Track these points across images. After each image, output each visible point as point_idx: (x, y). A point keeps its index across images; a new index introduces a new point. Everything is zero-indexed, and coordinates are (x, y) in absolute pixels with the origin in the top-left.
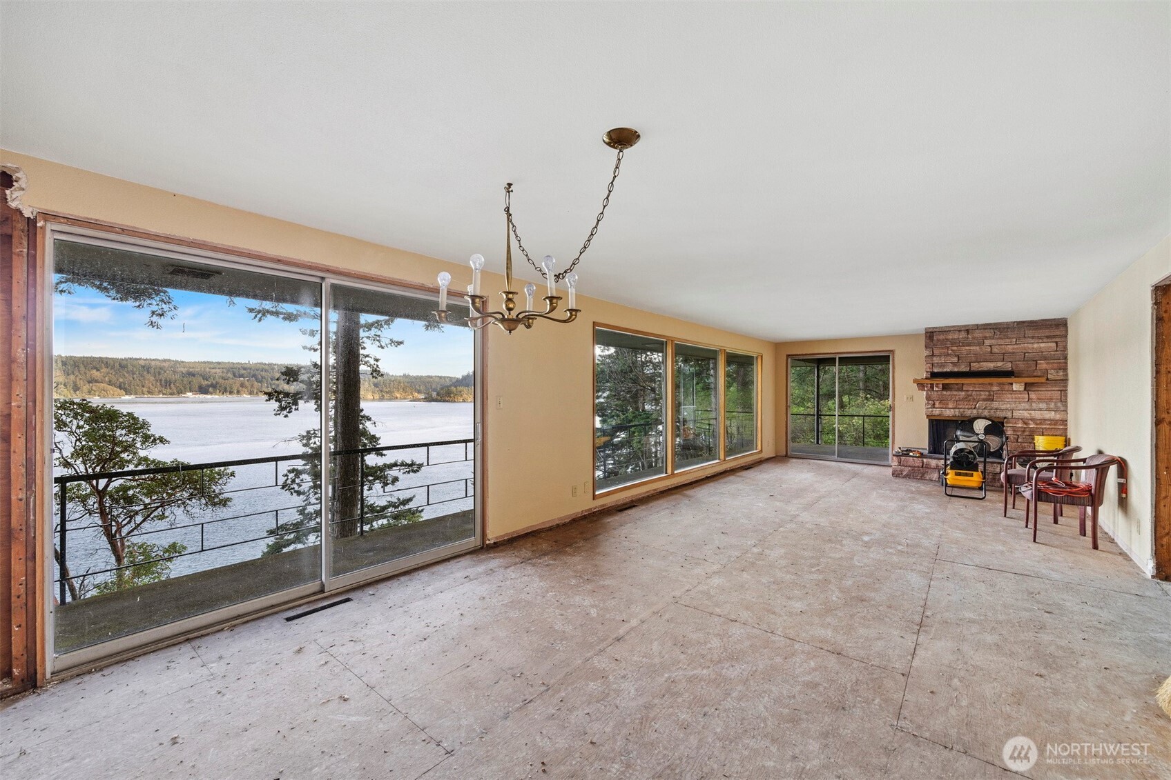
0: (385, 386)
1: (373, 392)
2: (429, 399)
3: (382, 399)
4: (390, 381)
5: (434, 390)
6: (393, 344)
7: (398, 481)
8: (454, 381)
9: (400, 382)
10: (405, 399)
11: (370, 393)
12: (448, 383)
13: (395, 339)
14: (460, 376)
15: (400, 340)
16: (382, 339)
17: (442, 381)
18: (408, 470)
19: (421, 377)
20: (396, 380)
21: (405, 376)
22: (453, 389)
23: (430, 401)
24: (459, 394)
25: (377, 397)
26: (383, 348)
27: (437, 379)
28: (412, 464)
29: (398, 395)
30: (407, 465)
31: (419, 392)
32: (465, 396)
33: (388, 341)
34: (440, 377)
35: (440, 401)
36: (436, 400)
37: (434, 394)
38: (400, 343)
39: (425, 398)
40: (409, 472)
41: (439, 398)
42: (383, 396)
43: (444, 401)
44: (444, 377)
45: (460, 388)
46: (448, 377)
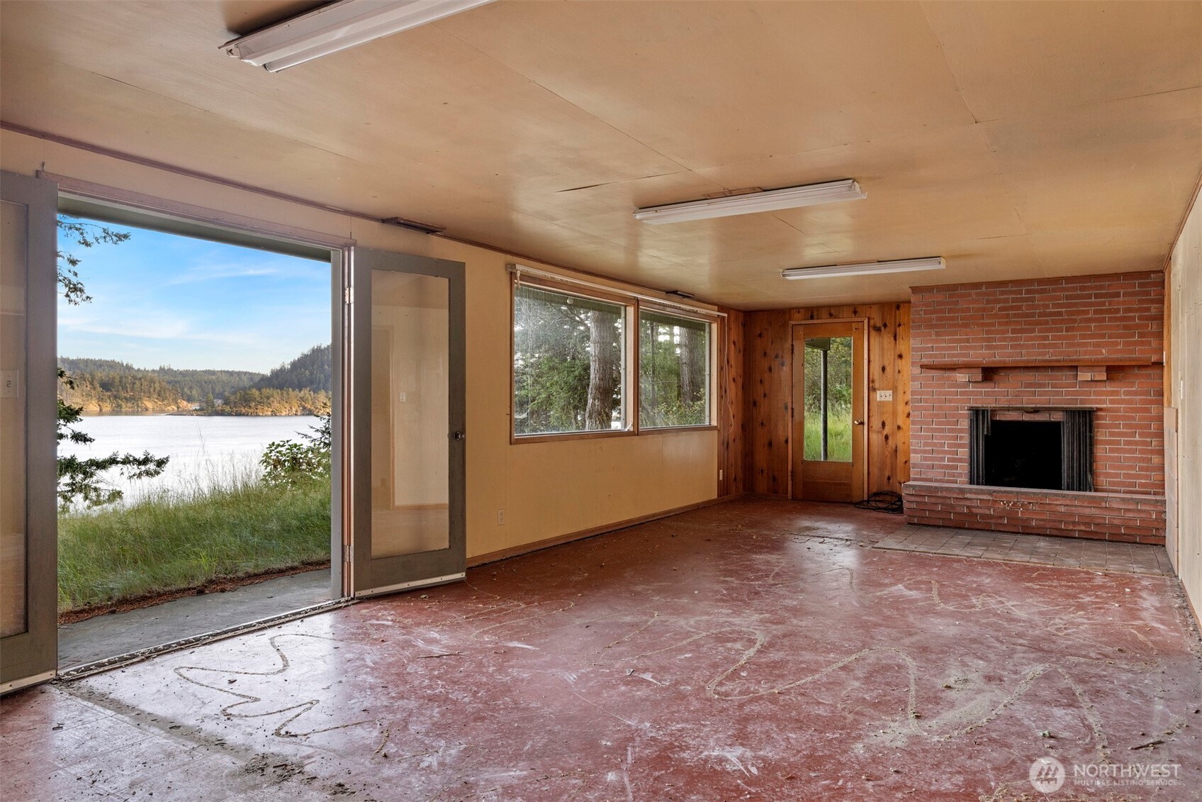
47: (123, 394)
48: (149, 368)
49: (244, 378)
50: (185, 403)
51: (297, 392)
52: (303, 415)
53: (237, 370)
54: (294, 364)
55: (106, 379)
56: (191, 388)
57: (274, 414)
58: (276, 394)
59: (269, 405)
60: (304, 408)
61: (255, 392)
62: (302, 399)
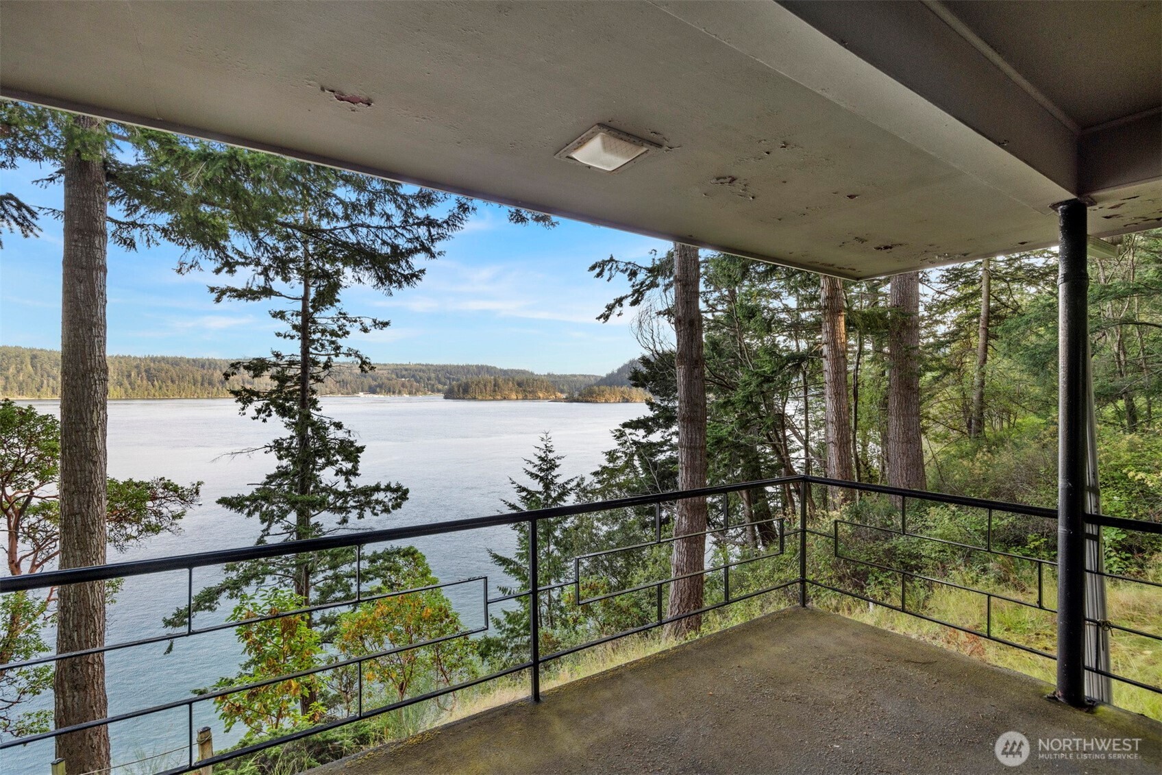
0: (529, 386)
1: (517, 392)
2: (571, 399)
3: (525, 398)
4: (534, 380)
5: (578, 390)
8: (599, 379)
9: (543, 382)
10: (547, 399)
11: (514, 393)
12: (593, 381)
14: (604, 375)
17: (587, 380)
19: (565, 376)
20: (539, 379)
21: (549, 375)
22: (596, 388)
23: (571, 402)
24: (601, 393)
25: (520, 396)
26: (365, 330)
27: (581, 378)
29: (541, 395)
30: (391, 489)
31: (562, 392)
32: (607, 396)
34: (585, 376)
35: (582, 402)
36: (577, 401)
37: (576, 395)
38: (386, 324)
39: (567, 398)
41: (581, 398)
42: (526, 396)
43: (587, 402)
44: (589, 376)
45: (602, 388)
46: (593, 376)
47: (528, 389)
48: (542, 374)
49: (592, 379)
50: (559, 394)
51: (619, 388)
52: (623, 402)
53: (588, 374)
54: (619, 370)
55: (519, 381)
56: (563, 385)
57: (606, 402)
58: (608, 389)
59: (604, 396)
60: (624, 398)
61: (597, 388)
62: (623, 392)
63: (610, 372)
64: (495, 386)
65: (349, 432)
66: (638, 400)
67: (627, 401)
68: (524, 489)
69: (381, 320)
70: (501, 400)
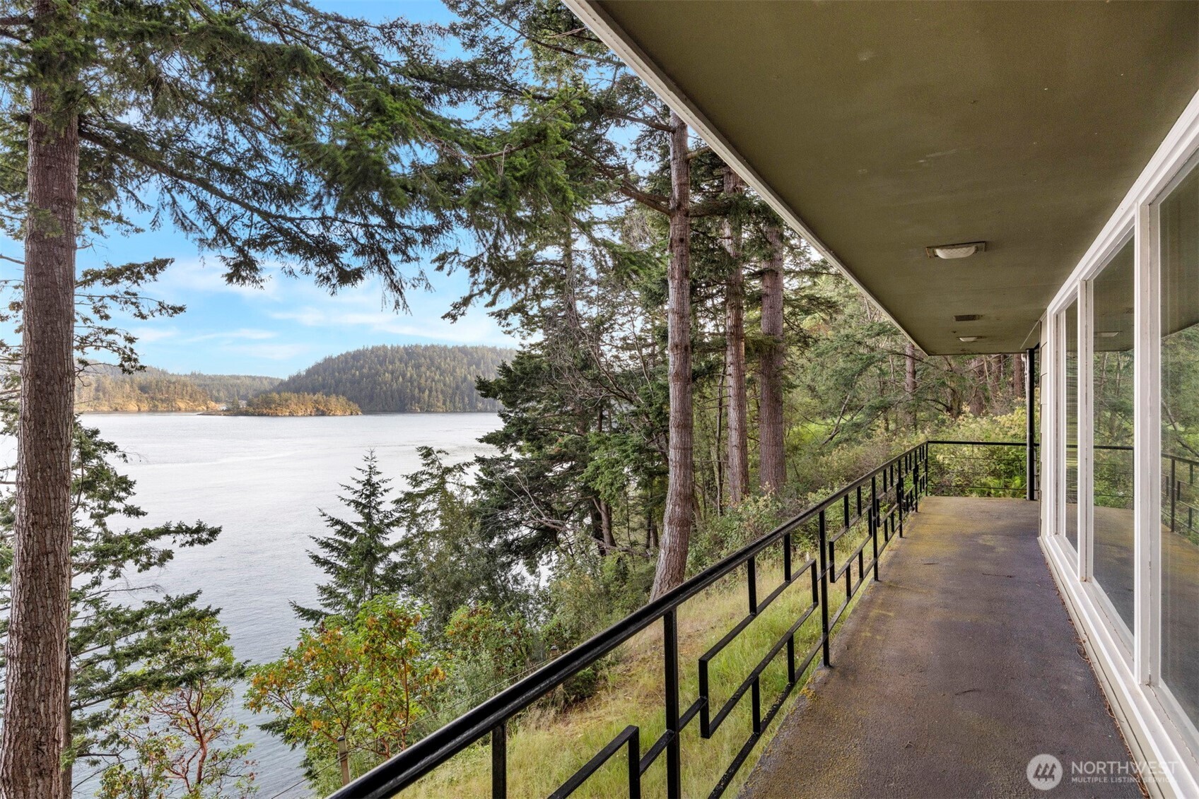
0: (160, 391)
1: (139, 400)
2: (234, 411)
3: (153, 410)
4: (169, 382)
5: (244, 397)
6: (163, 311)
7: (172, 558)
8: (276, 383)
9: (185, 385)
10: (193, 411)
11: (134, 402)
12: (266, 386)
13: (170, 302)
14: (286, 378)
15: (179, 305)
16: (142, 302)
17: (257, 384)
18: (190, 539)
19: (221, 378)
20: (178, 382)
21: (194, 376)
22: (275, 395)
23: (236, 415)
24: (284, 404)
25: (145, 407)
26: (143, 317)
27: (248, 382)
28: (200, 529)
29: (182, 405)
30: (188, 531)
31: (217, 400)
32: (293, 406)
33: (155, 306)
34: (254, 378)
35: (253, 415)
36: (246, 414)
37: (243, 404)
38: (178, 310)
39: (228, 410)
40: (192, 544)
41: (251, 410)
42: (155, 406)
43: (261, 415)
44: (260, 378)
45: (285, 395)
46: (266, 378)
47: (159, 396)
48: (182, 373)
49: (265, 382)
50: (213, 404)
51: (311, 395)
52: (317, 415)
53: (259, 375)
54: (309, 372)
55: (144, 383)
56: (218, 391)
57: (291, 415)
58: (294, 397)
59: (288, 407)
60: (318, 409)
61: (277, 396)
62: (316, 402)
63: (294, 373)
64: (97, 390)
65: (124, 456)
66: (338, 412)
67: (323, 414)
68: (338, 522)
69: (171, 304)
70: (109, 413)
